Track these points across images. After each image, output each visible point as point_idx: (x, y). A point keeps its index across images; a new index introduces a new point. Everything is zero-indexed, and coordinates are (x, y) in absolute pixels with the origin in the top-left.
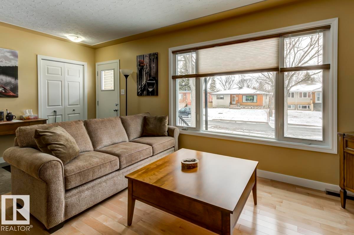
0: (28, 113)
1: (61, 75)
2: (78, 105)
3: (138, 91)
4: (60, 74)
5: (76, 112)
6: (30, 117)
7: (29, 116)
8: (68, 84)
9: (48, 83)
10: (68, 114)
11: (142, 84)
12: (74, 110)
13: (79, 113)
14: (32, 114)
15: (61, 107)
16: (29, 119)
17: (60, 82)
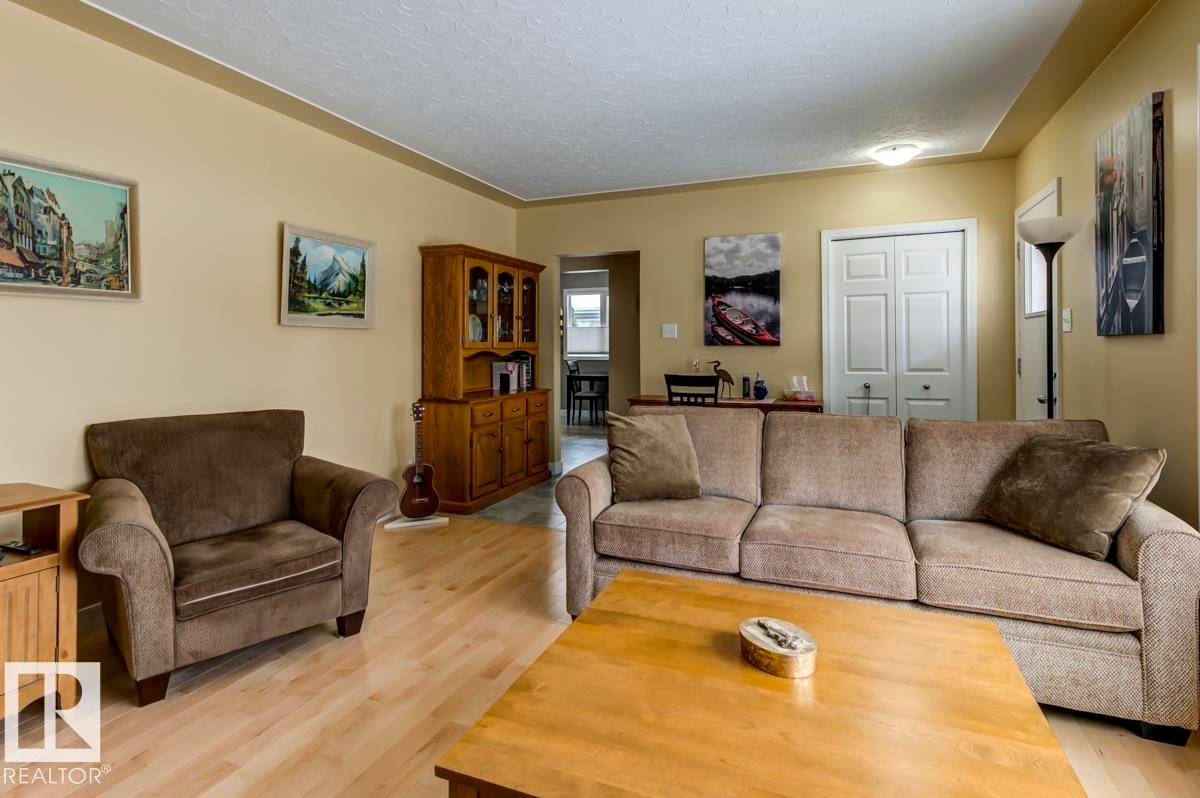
0: (797, 386)
1: (886, 276)
2: (941, 370)
3: (1099, 314)
4: (883, 273)
5: (932, 393)
6: (798, 396)
7: (795, 392)
8: (908, 300)
9: (848, 302)
10: (907, 399)
11: (1110, 275)
12: (926, 388)
13: (947, 400)
14: (807, 389)
15: (885, 373)
16: (796, 400)
17: (882, 299)
